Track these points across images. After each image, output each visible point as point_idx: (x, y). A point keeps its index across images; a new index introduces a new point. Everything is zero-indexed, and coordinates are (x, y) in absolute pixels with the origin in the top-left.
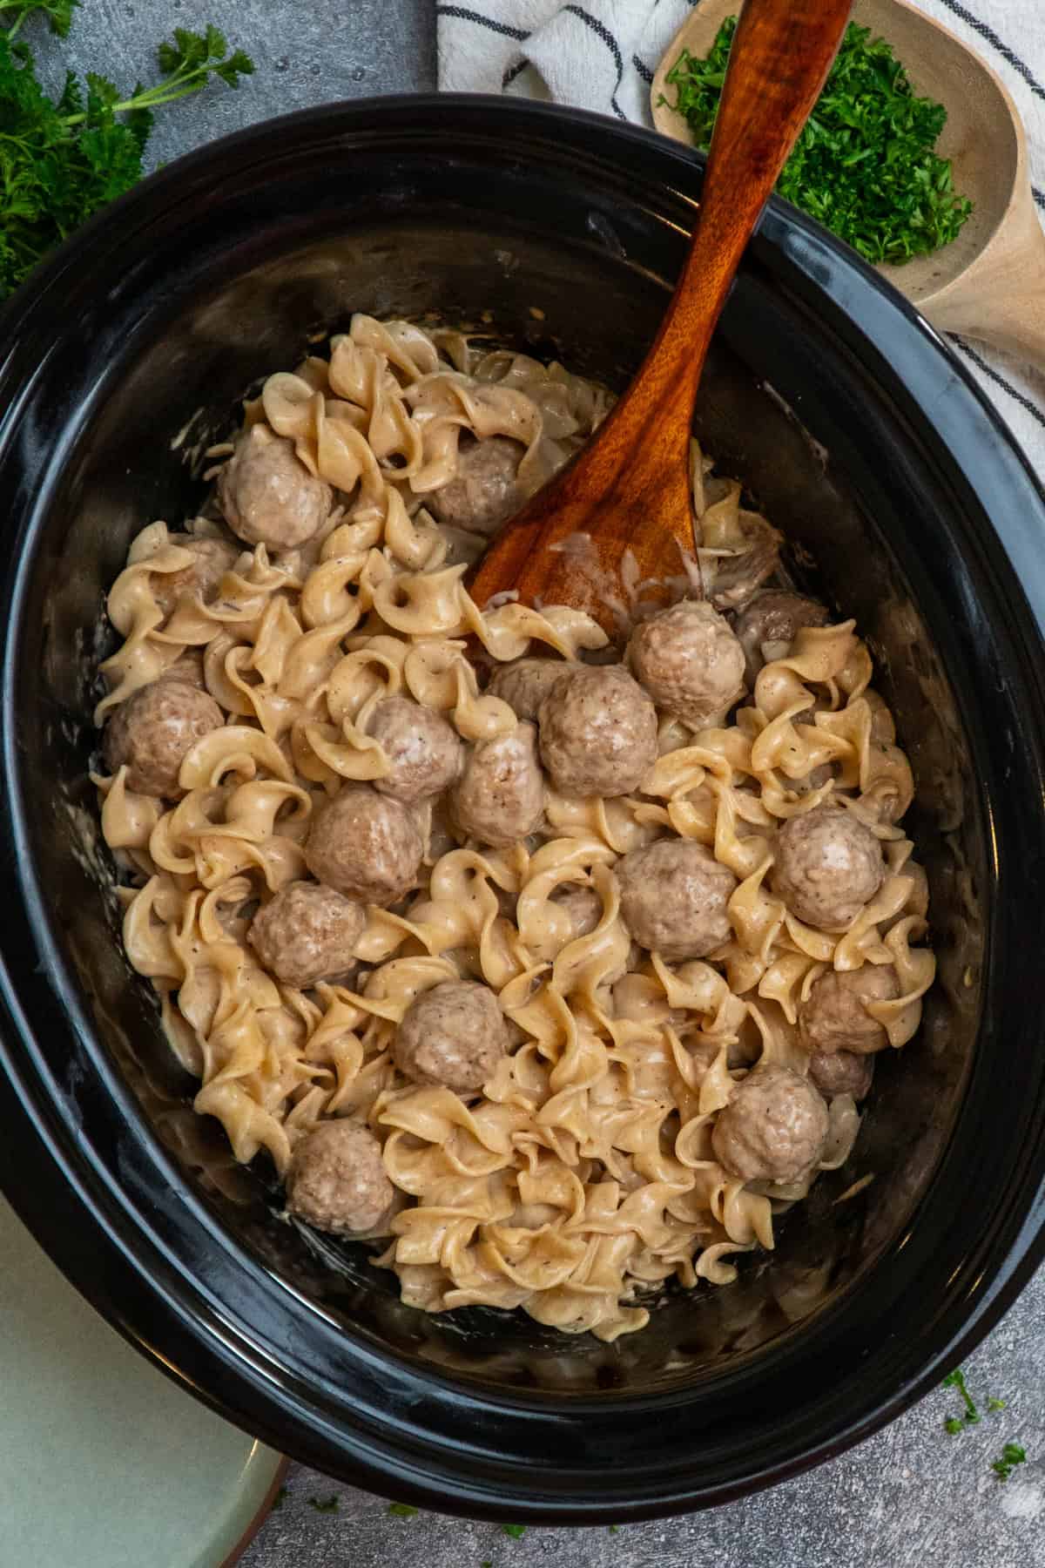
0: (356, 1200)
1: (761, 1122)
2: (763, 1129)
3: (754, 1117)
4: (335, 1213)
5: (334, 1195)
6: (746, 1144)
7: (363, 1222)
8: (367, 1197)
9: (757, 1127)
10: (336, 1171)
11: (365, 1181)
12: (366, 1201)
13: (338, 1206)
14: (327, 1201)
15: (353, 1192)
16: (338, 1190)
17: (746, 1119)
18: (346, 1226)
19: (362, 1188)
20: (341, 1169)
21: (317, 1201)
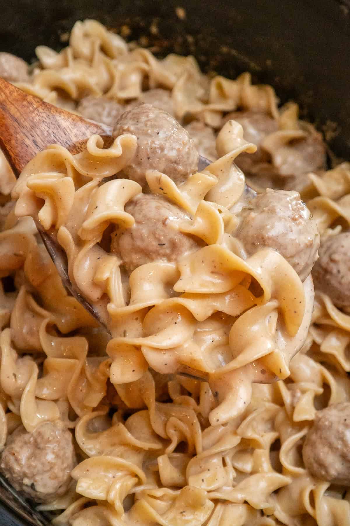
0: (43, 464)
1: (341, 428)
2: (343, 433)
3: (335, 426)
4: (27, 471)
5: (29, 458)
6: (331, 446)
7: (45, 486)
8: (52, 466)
9: (338, 432)
10: (35, 441)
11: (53, 453)
12: (51, 468)
13: (29, 467)
14: (23, 462)
15: (43, 460)
16: (33, 456)
17: (330, 427)
18: (33, 486)
19: (50, 457)
20: (39, 440)
21: (17, 460)
